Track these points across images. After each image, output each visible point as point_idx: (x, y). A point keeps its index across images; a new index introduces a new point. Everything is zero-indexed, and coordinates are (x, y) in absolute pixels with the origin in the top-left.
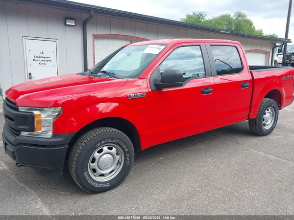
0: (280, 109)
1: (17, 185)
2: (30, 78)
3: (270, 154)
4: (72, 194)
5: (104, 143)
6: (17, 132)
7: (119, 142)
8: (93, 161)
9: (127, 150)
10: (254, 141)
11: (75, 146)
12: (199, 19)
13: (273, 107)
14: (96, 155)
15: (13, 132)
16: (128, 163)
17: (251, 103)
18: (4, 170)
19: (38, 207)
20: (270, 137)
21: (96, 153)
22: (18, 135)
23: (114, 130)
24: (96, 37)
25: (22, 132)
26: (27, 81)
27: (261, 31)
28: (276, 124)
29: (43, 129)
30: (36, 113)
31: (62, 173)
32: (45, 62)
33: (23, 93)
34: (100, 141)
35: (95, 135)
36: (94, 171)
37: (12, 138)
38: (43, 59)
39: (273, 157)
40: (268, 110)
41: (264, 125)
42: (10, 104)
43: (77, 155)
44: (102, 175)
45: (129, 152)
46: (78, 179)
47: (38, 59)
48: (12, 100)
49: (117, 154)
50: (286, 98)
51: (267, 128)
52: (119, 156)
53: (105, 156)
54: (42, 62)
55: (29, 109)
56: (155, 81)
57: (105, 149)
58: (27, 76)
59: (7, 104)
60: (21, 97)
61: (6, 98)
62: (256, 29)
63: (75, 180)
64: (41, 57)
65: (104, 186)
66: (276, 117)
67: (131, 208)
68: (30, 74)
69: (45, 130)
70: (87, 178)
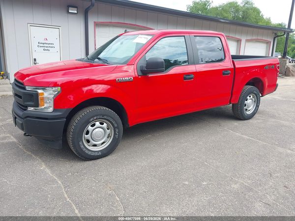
0: (262, 96)
1: (25, 153)
2: (35, 64)
3: (246, 135)
4: (70, 161)
5: (97, 119)
6: (24, 108)
7: (109, 118)
8: (87, 133)
9: (116, 125)
10: (236, 124)
11: (72, 120)
12: (206, 5)
13: (255, 94)
14: (90, 128)
15: (21, 108)
16: (117, 136)
17: (232, 90)
18: (13, 142)
19: (41, 168)
20: (250, 121)
21: (90, 127)
22: (25, 110)
23: (105, 108)
24: (97, 25)
25: (29, 108)
26: (32, 65)
27: (269, 20)
28: (257, 110)
29: (46, 105)
30: (40, 91)
31: (61, 142)
32: (49, 49)
33: (28, 75)
34: (93, 117)
35: (88, 111)
36: (88, 141)
37: (20, 113)
38: (47, 45)
39: (246, 137)
40: (250, 97)
41: (246, 110)
42: (18, 84)
43: (73, 127)
44: (95, 145)
45: (118, 127)
46: (74, 147)
47: (42, 45)
48: (20, 81)
49: (108, 129)
50: (268, 86)
51: (248, 113)
52: (109, 131)
53: (97, 130)
54: (46, 48)
55: (34, 89)
56: (141, 67)
57: (98, 124)
58: (32, 61)
59: (15, 84)
60: (27, 78)
61: (15, 79)
62: (265, 17)
63: (72, 148)
64: (45, 43)
65: (96, 154)
66: (258, 103)
67: (117, 171)
68: (35, 60)
69: (47, 106)
70: (82, 147)
